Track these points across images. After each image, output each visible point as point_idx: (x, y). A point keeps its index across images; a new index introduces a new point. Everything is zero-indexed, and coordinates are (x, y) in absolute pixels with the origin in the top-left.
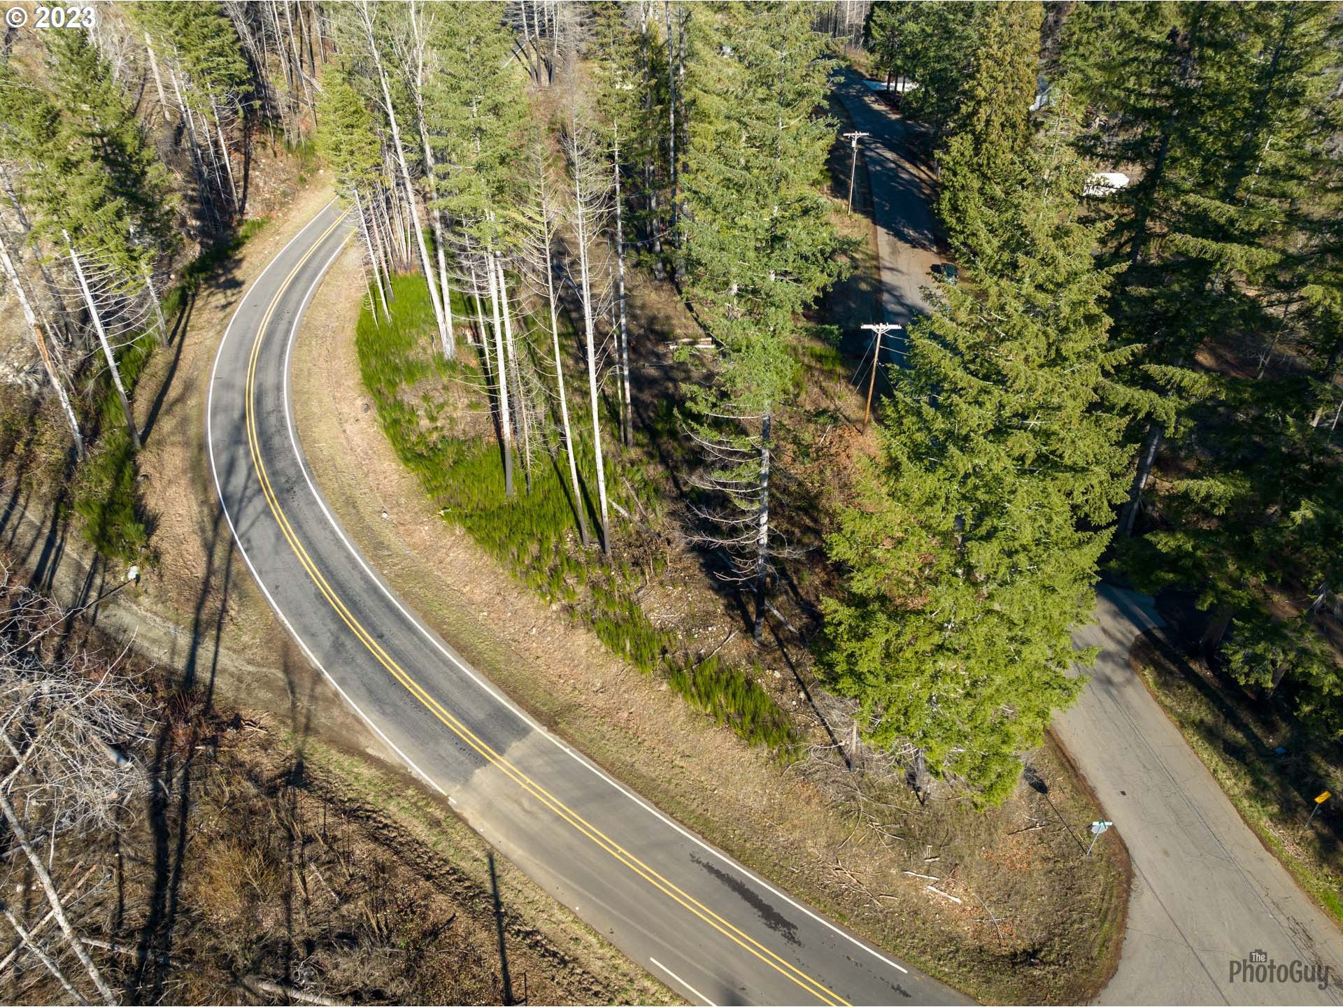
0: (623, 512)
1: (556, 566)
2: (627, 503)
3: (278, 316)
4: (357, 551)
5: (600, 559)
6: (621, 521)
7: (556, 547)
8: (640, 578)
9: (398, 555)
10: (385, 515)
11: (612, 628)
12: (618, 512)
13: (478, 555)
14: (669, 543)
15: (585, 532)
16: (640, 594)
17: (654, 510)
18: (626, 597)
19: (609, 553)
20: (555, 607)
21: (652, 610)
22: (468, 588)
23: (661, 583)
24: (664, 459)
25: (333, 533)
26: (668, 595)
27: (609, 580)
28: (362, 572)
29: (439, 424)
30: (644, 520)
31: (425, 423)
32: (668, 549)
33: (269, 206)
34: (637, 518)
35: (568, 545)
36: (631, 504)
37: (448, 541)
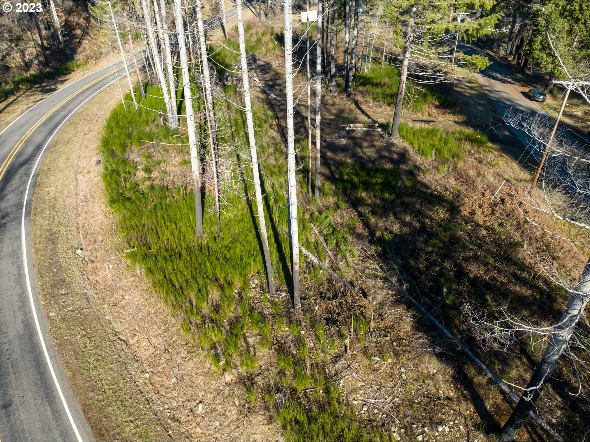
0: (312, 257)
1: (238, 319)
2: (316, 249)
3: (64, 107)
4: (33, 288)
5: (288, 312)
6: (309, 267)
7: (240, 294)
8: (337, 342)
9: (75, 294)
10: (79, 252)
11: (302, 418)
12: (306, 257)
13: (153, 300)
14: (365, 295)
15: (272, 279)
16: (339, 365)
17: (344, 257)
18: (320, 367)
19: (298, 306)
20: (228, 377)
21: (354, 391)
22: (135, 339)
23: (365, 351)
24: (355, 203)
25: (20, 268)
26: (375, 370)
27: (299, 342)
28: (27, 314)
29: (153, 176)
30: (334, 267)
31: (141, 174)
32: (365, 302)
33: (88, 58)
34: (327, 264)
35: (253, 293)
36: (320, 249)
37: (127, 281)
